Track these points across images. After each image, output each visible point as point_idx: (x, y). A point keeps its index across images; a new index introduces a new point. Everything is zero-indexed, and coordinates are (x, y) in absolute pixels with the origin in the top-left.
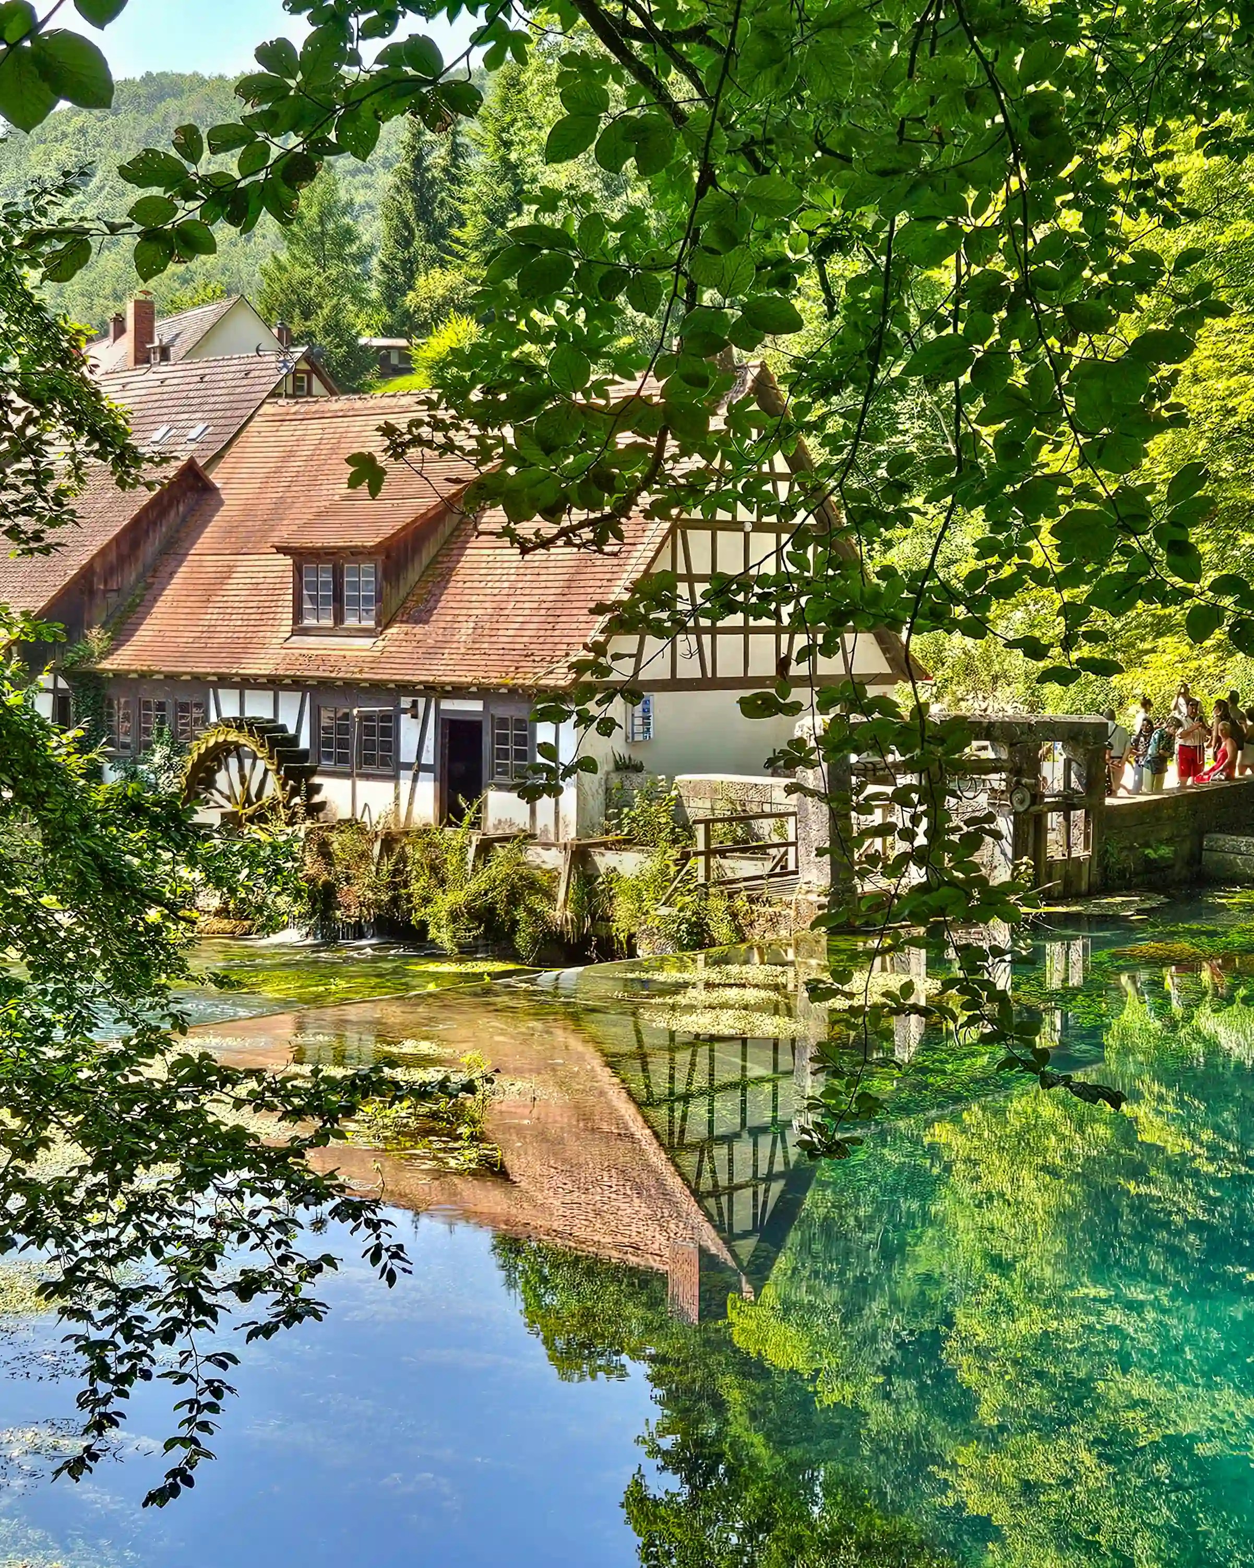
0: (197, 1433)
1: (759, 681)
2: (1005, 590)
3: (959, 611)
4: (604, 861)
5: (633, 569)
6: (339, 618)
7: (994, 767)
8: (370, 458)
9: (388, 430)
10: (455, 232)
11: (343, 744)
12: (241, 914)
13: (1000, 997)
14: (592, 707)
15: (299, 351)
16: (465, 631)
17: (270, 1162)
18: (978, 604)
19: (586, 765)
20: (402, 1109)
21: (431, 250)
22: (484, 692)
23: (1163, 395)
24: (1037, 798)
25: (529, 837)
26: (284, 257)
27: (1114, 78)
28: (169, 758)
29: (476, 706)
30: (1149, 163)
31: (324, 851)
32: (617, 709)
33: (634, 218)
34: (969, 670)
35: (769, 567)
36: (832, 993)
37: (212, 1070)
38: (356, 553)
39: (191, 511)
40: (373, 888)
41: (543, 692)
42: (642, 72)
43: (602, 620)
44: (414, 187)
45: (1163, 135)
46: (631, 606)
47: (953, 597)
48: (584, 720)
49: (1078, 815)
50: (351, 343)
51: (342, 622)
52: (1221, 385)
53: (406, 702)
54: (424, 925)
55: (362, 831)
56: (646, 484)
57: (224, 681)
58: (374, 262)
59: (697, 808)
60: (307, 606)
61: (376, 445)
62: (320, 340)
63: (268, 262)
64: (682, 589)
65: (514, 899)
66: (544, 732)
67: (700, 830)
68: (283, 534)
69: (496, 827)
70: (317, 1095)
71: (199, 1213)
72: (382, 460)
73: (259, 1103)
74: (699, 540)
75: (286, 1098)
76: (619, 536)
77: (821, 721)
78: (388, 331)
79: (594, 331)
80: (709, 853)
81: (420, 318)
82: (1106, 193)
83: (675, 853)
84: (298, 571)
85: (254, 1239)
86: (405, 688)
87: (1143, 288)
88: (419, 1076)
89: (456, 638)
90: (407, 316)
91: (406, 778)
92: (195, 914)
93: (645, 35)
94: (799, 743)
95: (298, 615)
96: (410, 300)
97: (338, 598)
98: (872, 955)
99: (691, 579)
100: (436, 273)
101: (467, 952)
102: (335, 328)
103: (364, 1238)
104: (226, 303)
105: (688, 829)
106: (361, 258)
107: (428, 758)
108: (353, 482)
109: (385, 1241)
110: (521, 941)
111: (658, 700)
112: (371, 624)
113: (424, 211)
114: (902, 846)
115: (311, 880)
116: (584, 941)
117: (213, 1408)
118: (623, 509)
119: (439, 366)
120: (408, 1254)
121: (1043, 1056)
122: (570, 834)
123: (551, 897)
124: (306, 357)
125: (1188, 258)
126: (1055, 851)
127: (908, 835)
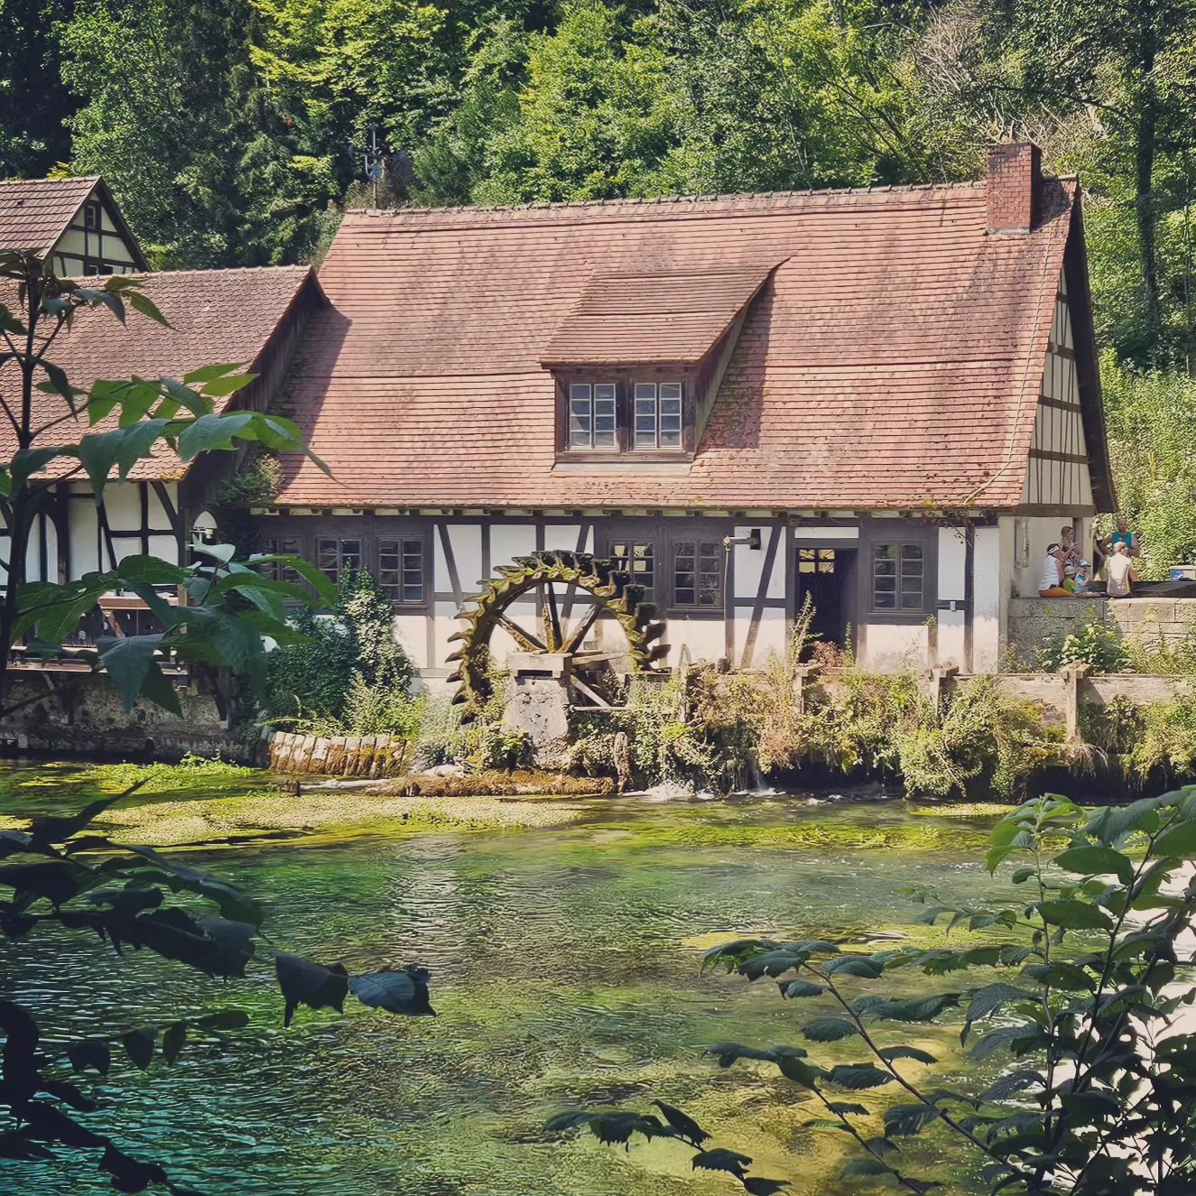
6: (627, 441)
22: (861, 517)
28: (372, 605)
29: (852, 533)
38: (662, 369)
51: (631, 445)
53: (741, 531)
57: (455, 515)
60: (575, 430)
68: (537, 349)
69: (878, 663)
84: (562, 394)
86: (739, 516)
89: (808, 461)
91: (742, 616)
95: (562, 439)
97: (625, 419)
107: (777, 591)
112: (679, 448)
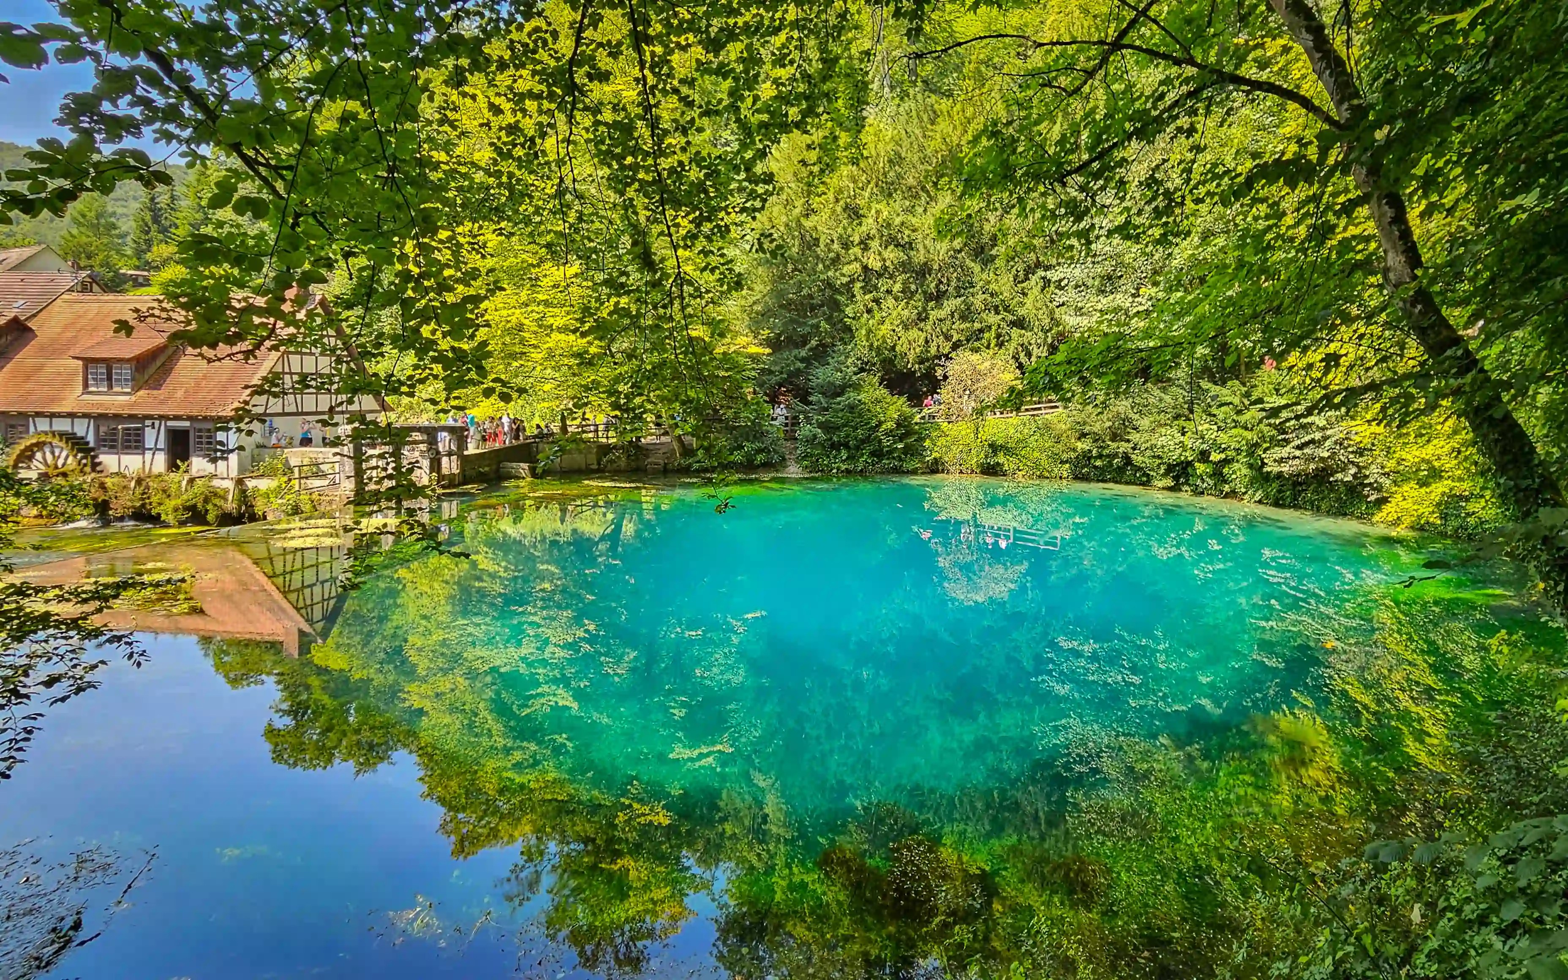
0: (14, 753)
1: (323, 413)
2: (422, 381)
3: (404, 389)
4: (250, 484)
5: (263, 371)
6: (110, 387)
7: (422, 442)
8: (126, 322)
9: (137, 311)
10: (173, 230)
11: (115, 441)
12: (49, 516)
13: (423, 525)
14: (242, 426)
15: (84, 274)
16: (180, 394)
17: (67, 624)
18: (412, 386)
19: (241, 448)
20: (148, 592)
21: (161, 236)
22: (190, 418)
23: (482, 316)
24: (438, 453)
25: (214, 476)
26: (75, 232)
27: (463, 206)
29: (187, 424)
30: (475, 236)
31: (103, 486)
32: (256, 426)
33: (261, 236)
34: (411, 408)
35: (327, 371)
36: (352, 529)
37: (29, 588)
38: (120, 360)
39: (16, 339)
40: (131, 500)
41: (220, 419)
42: (264, 179)
43: (248, 391)
44: (151, 210)
45: (481, 227)
46: (262, 385)
47: (402, 384)
48: (239, 430)
49: (454, 458)
50: (116, 272)
51: (112, 389)
52: (504, 313)
53: (148, 422)
54: (159, 515)
55: (125, 477)
56: (268, 337)
57: (38, 414)
58: (129, 239)
59: (293, 462)
60: (91, 382)
61: (130, 317)
62: (97, 269)
63: (64, 233)
64: (287, 378)
65: (206, 500)
66: (221, 436)
67: (296, 470)
68: (76, 352)
69: (197, 473)
70: (97, 592)
71: (18, 654)
72: (132, 322)
73: (61, 599)
74: (295, 359)
75: (78, 595)
76: (255, 357)
77: (349, 428)
78: (137, 268)
79: (243, 277)
80: (300, 478)
81: (154, 264)
82: (459, 245)
83: (285, 479)
84: (86, 368)
85: (55, 659)
86: (148, 417)
87: (475, 279)
88: (157, 577)
90: (147, 263)
91: (148, 455)
92: (19, 519)
93: (267, 165)
94: (338, 438)
95: (86, 385)
96: (149, 256)
97: (109, 378)
98: (372, 512)
99: (291, 374)
100: (163, 246)
101: (182, 524)
102: (106, 264)
103: (124, 649)
104: (37, 248)
105: (291, 470)
106: (123, 236)
107: (161, 444)
108: (116, 331)
109: (135, 650)
110: (210, 517)
111: (278, 422)
112: (129, 390)
113: (156, 220)
114: (383, 474)
115: (95, 499)
116: (242, 516)
117: (26, 740)
118: (258, 346)
119: (165, 285)
120: (148, 653)
121: (440, 544)
122: (234, 473)
123: (226, 500)
124: (89, 276)
125: (491, 270)
126: (445, 471)
127: (385, 469)
